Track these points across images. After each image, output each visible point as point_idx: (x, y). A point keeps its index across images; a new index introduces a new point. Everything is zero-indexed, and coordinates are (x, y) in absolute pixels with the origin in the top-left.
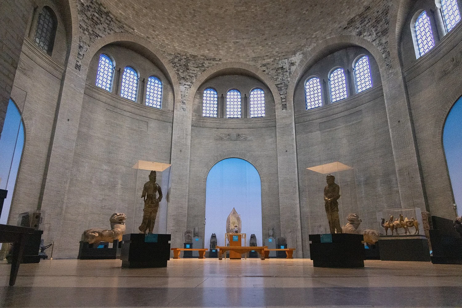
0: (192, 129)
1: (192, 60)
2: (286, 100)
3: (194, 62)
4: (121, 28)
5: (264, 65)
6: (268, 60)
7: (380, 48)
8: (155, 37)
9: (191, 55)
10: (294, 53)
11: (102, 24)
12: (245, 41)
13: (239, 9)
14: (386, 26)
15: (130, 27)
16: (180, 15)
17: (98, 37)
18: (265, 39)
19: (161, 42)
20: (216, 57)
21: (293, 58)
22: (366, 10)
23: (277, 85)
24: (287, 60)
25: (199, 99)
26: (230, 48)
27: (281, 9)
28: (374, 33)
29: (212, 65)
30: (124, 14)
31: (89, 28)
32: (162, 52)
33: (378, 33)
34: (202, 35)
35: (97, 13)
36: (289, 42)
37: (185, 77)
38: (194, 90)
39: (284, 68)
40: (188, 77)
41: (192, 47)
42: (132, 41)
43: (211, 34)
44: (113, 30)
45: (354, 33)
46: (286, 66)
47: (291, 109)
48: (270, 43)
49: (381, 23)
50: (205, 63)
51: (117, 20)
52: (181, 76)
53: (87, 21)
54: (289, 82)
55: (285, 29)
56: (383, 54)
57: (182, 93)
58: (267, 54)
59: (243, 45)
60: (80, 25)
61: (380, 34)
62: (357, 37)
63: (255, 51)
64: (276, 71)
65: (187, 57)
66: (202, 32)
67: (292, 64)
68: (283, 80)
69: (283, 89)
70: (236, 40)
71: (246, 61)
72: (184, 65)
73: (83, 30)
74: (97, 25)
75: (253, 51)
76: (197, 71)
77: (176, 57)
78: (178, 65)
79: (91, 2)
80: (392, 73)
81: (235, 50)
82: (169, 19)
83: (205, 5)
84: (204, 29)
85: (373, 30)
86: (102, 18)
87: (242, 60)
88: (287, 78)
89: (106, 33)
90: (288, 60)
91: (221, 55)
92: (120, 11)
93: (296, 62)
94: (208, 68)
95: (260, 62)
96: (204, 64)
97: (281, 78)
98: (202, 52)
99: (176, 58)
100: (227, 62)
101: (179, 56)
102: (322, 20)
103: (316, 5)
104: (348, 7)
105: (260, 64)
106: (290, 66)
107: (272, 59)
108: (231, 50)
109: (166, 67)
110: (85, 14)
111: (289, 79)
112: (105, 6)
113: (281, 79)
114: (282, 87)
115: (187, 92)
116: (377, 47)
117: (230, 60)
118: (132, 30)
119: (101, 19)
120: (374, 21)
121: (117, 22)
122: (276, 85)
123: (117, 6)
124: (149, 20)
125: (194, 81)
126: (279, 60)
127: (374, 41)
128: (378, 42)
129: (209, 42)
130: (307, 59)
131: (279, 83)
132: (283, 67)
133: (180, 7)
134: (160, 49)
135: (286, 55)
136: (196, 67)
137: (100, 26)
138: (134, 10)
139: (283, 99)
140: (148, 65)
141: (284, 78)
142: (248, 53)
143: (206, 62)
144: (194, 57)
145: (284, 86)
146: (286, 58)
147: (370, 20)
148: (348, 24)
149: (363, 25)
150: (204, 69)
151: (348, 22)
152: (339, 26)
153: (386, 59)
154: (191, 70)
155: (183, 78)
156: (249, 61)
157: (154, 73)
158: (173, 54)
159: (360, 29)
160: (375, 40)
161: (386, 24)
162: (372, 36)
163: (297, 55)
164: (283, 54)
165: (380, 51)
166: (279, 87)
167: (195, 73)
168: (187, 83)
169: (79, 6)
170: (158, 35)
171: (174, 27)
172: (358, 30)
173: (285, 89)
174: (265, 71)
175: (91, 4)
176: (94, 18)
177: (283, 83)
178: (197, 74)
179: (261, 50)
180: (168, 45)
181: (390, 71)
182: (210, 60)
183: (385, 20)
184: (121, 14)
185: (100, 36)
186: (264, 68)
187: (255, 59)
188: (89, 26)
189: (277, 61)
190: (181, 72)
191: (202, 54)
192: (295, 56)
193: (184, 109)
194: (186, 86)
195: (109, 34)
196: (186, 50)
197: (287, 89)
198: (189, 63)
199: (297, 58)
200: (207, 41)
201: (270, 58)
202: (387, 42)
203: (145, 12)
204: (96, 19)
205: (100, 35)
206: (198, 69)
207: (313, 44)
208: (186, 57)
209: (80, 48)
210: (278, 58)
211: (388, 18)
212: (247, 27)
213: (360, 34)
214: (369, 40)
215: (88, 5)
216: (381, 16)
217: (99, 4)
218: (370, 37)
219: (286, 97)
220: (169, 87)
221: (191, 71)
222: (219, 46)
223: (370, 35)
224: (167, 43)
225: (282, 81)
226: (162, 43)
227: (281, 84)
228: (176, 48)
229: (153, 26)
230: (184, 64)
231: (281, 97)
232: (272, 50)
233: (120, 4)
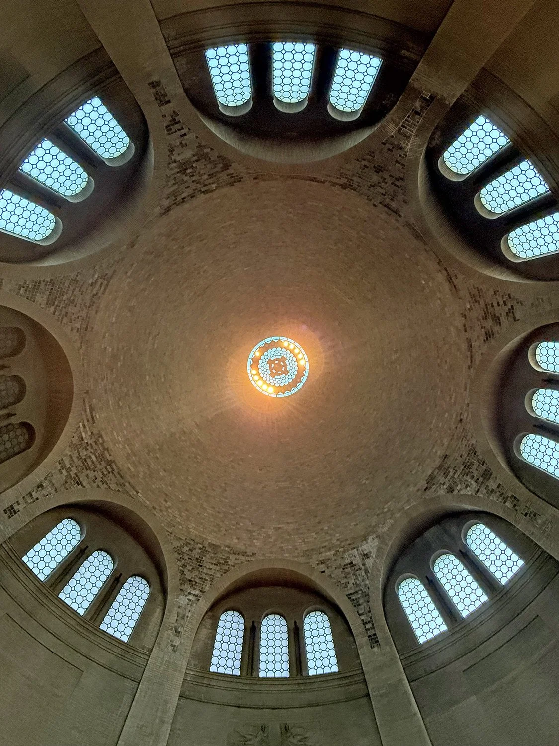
0: (178, 704)
1: (211, 552)
2: (373, 624)
3: (213, 555)
4: (121, 485)
5: (322, 562)
6: (327, 554)
7: (494, 498)
8: (165, 509)
9: (210, 545)
10: (365, 538)
11: (95, 471)
12: (291, 526)
13: (282, 485)
14: (484, 467)
15: (133, 488)
16: (207, 487)
17: (78, 485)
18: (319, 523)
19: (171, 518)
20: (248, 550)
21: (364, 547)
22: (444, 459)
23: (349, 596)
24: (355, 550)
25: (209, 629)
26: (269, 536)
27: (333, 482)
28: (472, 482)
29: (240, 562)
30: (133, 470)
31: (74, 470)
32: (167, 533)
33: (478, 479)
34: (232, 517)
35: (96, 456)
36: (354, 523)
37: (193, 580)
38: (204, 605)
39: (354, 563)
40: (197, 580)
41: (215, 532)
42: (129, 507)
43: (244, 516)
44: (107, 484)
45: (442, 492)
46: (358, 561)
47: (387, 643)
48: (327, 528)
49: (475, 467)
50: (230, 558)
51: (119, 474)
52: (186, 577)
53: (75, 459)
54: (368, 588)
55: (344, 507)
56: (505, 502)
57: (180, 611)
58: (325, 544)
59: (288, 532)
60: (62, 459)
61: (481, 480)
62: (449, 495)
63: (306, 540)
64: (342, 570)
65: (203, 546)
66: (232, 512)
67: (366, 556)
68: (357, 585)
69: (361, 602)
70: (279, 524)
71: (294, 557)
72: (197, 558)
73: (61, 466)
74: (87, 470)
75: (303, 541)
76: (215, 570)
77: (187, 544)
78: (186, 557)
79: (95, 442)
80: (544, 523)
81: (276, 540)
82: (190, 490)
83: (240, 478)
84: (235, 509)
85: (468, 478)
86: (101, 464)
87: (287, 555)
88: (363, 580)
89: (95, 485)
90: (357, 550)
91: (256, 546)
92: (130, 466)
93: (371, 552)
94: (234, 567)
95: (314, 556)
96: (227, 560)
97: (353, 581)
98: (227, 542)
99: (187, 546)
100: (264, 558)
101: (192, 542)
102: (390, 487)
103: (376, 471)
104: (418, 464)
105: (317, 561)
106: (363, 559)
107: (333, 552)
108: (270, 540)
109: (166, 557)
110: (78, 451)
111: (367, 582)
112: (112, 454)
113: (353, 584)
114: (359, 598)
115: (189, 608)
116: (488, 497)
117: (269, 555)
118: (135, 493)
119: (98, 466)
120: (463, 468)
121: (118, 476)
122: (347, 595)
123: (128, 459)
124: (164, 487)
125: (207, 588)
126: (344, 552)
127: (477, 492)
128: (485, 491)
129: (240, 527)
130: (386, 545)
131: (352, 591)
132: (352, 563)
133: (209, 478)
134: (166, 527)
135: (353, 543)
136: (215, 565)
137: (91, 474)
138: (148, 469)
139: (366, 623)
140: (138, 554)
141: (358, 582)
142: (296, 544)
143: (232, 557)
144: (214, 546)
145: (363, 597)
146: (354, 548)
147: (456, 469)
148: (427, 483)
149: (449, 477)
150: (226, 568)
151: (426, 481)
152: (416, 489)
153: (516, 508)
154: (205, 569)
155: (190, 581)
156: (297, 556)
157: (142, 569)
158: (184, 538)
159: (447, 484)
160: (478, 490)
161: (483, 465)
162: (471, 486)
163: (369, 541)
164: (349, 542)
165: (498, 500)
166: (354, 600)
167: (211, 575)
168: (193, 592)
169: (76, 438)
170: (169, 507)
171: (195, 500)
172: (445, 487)
173: (365, 601)
174: (324, 572)
175: (94, 444)
176: (88, 460)
177: (359, 591)
178: (214, 576)
179: (315, 538)
180: (179, 523)
181: (539, 521)
182: (238, 554)
183: (478, 461)
184: (129, 469)
185: (82, 485)
186: (322, 567)
187: (307, 553)
188: (74, 466)
189: (341, 553)
190: (189, 571)
191: (227, 544)
192: (367, 543)
193: (175, 648)
194: (191, 597)
195: (98, 486)
196: (204, 536)
197: (368, 602)
198: (205, 556)
199: (371, 545)
200: (238, 526)
201: (330, 550)
202: (500, 485)
203: (162, 475)
204: (90, 463)
205: (85, 484)
206: (218, 568)
207: (388, 520)
208: (201, 546)
209: (38, 488)
210: (342, 549)
211: (481, 457)
212: (293, 507)
213: (451, 490)
214: (470, 493)
215: (89, 443)
216: (469, 459)
217: (104, 449)
218: (468, 489)
219: (371, 618)
220: (160, 597)
221: (205, 571)
222: (254, 534)
223: (467, 486)
224: (180, 520)
225: (357, 587)
226: (172, 520)
227: (356, 592)
228: (191, 530)
229: (167, 495)
230: (197, 556)
231: (363, 620)
232: (330, 537)
233: (133, 457)
